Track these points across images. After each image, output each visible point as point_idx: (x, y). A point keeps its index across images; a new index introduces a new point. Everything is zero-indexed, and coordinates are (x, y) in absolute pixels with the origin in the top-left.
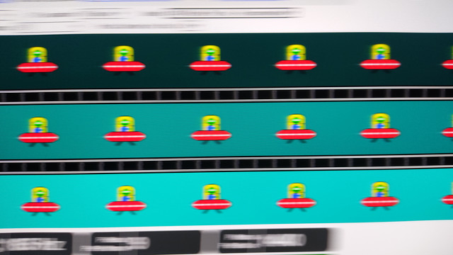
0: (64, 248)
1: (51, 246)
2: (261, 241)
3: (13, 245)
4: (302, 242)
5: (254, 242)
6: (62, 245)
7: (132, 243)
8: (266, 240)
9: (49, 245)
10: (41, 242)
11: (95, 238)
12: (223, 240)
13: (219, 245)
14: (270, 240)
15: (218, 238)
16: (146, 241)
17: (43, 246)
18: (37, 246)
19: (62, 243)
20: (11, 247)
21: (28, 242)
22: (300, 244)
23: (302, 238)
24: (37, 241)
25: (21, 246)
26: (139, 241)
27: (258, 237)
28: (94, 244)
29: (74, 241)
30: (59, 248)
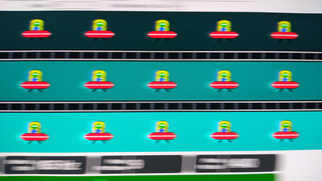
0: (80, 168)
1: (70, 167)
2: (226, 163)
3: (42, 165)
4: (256, 165)
5: (221, 164)
6: (79, 166)
7: (130, 164)
8: (230, 163)
9: (68, 166)
10: (62, 163)
11: (103, 160)
12: (198, 163)
13: (196, 166)
14: (234, 163)
15: (195, 161)
16: (141, 162)
17: (64, 166)
18: (59, 166)
19: (79, 164)
20: (40, 167)
21: (53, 163)
22: (255, 166)
23: (257, 161)
24: (60, 163)
25: (47, 166)
26: (137, 162)
27: (224, 161)
28: (103, 164)
29: (88, 163)
30: (76, 168)
